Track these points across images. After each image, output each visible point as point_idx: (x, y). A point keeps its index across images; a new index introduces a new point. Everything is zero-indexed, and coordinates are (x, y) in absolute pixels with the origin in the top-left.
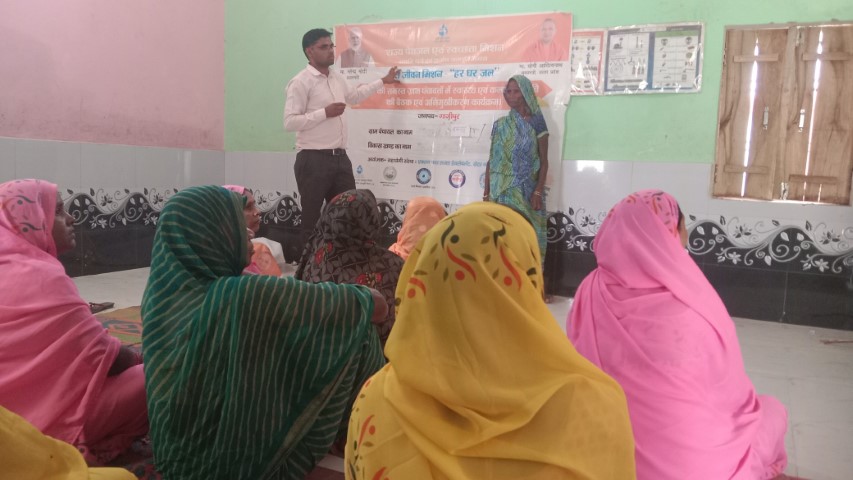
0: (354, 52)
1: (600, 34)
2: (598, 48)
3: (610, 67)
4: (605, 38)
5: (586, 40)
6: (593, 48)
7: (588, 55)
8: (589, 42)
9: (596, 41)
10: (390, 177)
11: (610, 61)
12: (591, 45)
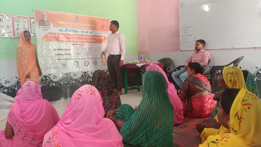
0: (44, 21)
1: (27, 18)
2: (27, 22)
3: (32, 29)
4: (29, 19)
7: (24, 24)
8: (24, 20)
9: (26, 20)
10: (64, 65)
11: (32, 27)
12: (25, 21)
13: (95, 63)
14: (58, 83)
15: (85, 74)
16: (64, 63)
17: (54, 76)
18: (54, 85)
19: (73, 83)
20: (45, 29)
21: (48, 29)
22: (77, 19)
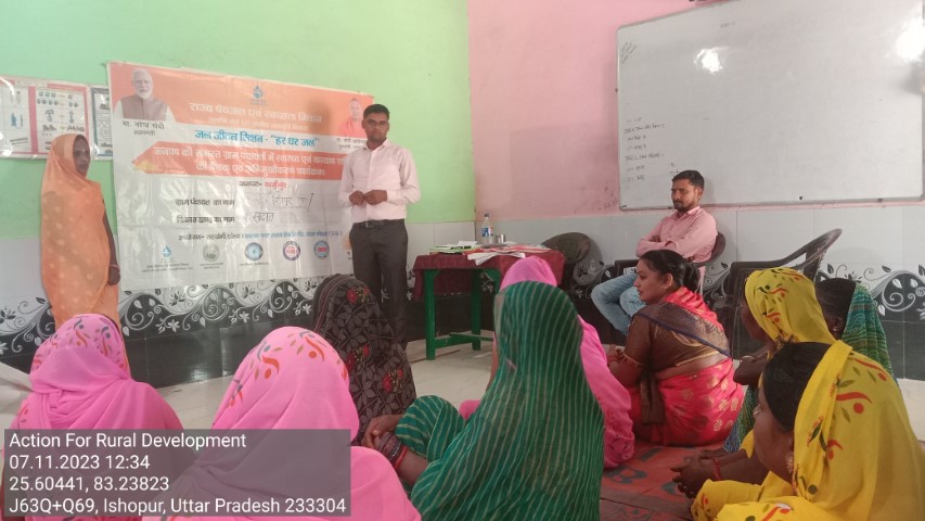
0: (141, 100)
1: (82, 90)
2: (81, 106)
3: (98, 129)
4: (89, 96)
5: (67, 95)
6: (76, 105)
7: (71, 113)
8: (70, 97)
9: (78, 98)
10: (212, 257)
11: (98, 123)
12: (73, 101)
13: (321, 250)
14: (189, 321)
15: (287, 288)
16: (211, 251)
17: (176, 297)
18: (174, 330)
19: (240, 322)
20: (144, 128)
21: (157, 130)
22: (257, 96)
